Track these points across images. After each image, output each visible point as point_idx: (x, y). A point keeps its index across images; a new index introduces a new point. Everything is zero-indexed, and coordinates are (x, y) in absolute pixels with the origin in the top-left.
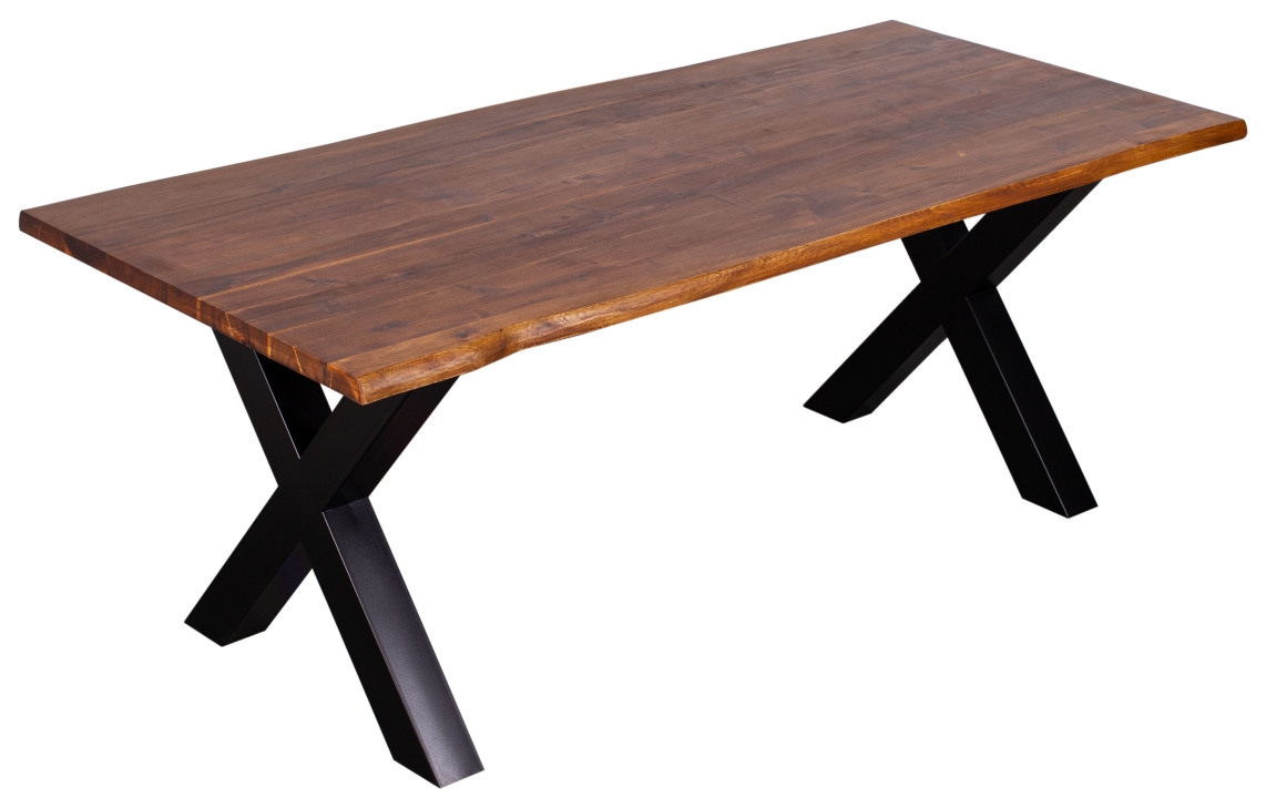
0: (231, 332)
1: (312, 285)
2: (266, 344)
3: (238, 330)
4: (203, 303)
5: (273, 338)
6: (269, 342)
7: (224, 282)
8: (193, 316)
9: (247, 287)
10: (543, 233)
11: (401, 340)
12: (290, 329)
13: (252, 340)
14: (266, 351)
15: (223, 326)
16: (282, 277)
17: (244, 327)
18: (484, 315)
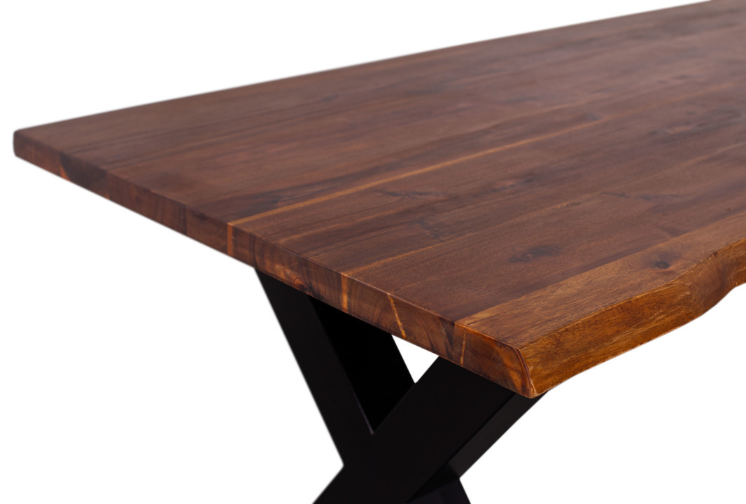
0: (283, 272)
1: (395, 199)
2: (340, 290)
3: (292, 268)
4: (237, 231)
5: (351, 282)
6: (345, 287)
7: (266, 201)
8: (223, 250)
9: (301, 205)
10: (678, 129)
11: (566, 275)
12: (376, 264)
13: (314, 283)
14: (340, 301)
15: (268, 263)
16: (349, 191)
17: (303, 265)
18: (675, 233)
